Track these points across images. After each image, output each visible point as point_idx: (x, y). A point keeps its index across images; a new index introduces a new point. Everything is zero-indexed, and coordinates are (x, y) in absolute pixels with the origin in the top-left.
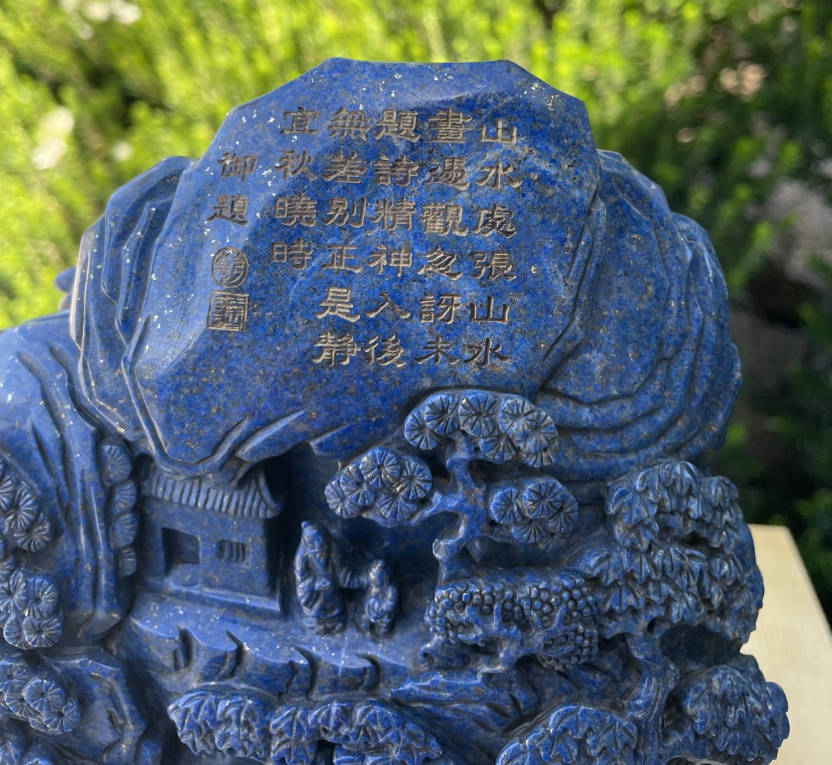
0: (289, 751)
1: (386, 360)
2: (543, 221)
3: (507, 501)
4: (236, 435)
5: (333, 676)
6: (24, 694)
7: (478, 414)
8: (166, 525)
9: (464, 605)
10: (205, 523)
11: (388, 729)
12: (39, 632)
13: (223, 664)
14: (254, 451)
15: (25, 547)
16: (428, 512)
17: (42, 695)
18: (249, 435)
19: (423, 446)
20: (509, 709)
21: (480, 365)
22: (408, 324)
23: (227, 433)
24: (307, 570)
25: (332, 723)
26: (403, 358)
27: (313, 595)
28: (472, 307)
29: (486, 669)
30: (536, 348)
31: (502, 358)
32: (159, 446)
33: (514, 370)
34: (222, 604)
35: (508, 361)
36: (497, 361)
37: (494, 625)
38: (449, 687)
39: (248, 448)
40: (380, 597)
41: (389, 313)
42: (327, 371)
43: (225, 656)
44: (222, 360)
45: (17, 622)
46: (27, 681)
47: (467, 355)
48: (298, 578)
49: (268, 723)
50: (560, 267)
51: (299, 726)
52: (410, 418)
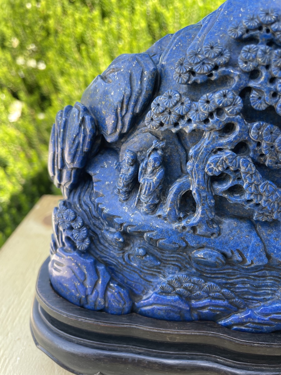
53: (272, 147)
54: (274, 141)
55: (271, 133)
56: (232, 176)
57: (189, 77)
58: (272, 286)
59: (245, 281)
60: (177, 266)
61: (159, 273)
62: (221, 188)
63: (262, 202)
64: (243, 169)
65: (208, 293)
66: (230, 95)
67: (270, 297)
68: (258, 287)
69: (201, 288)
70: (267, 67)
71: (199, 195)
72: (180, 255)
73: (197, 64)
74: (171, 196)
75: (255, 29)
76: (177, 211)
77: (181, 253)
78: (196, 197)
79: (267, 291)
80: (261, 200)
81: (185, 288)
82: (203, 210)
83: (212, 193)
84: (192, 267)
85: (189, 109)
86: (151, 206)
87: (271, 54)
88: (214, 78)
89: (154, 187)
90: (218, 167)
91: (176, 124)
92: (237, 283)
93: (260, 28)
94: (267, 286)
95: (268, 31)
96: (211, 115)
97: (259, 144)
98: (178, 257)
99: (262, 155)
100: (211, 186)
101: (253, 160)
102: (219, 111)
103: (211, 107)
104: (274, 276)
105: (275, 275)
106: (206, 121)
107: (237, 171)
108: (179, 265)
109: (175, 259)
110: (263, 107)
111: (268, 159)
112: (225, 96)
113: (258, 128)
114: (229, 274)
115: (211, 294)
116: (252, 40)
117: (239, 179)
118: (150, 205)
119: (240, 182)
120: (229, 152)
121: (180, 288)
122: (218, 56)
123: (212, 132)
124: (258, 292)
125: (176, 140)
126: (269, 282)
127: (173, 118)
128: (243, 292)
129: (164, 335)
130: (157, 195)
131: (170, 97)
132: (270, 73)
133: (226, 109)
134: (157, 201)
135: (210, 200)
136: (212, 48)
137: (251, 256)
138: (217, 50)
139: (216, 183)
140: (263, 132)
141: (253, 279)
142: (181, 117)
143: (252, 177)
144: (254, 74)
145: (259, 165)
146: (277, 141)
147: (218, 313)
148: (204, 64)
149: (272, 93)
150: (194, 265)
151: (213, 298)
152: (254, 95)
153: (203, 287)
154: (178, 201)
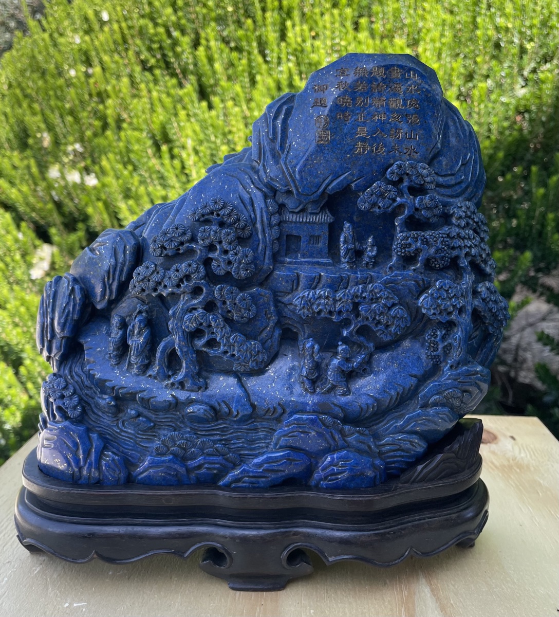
0: (343, 306)
1: (379, 152)
2: (428, 105)
3: (421, 200)
4: (326, 182)
5: (356, 280)
6: (237, 301)
7: (412, 167)
8: (289, 233)
9: (408, 238)
10: (305, 229)
11: (381, 291)
12: (247, 270)
13: (314, 282)
14: (333, 188)
15: (242, 236)
16: (395, 204)
17: (244, 300)
18: (332, 181)
19: (394, 179)
20: (421, 283)
21: (410, 155)
22: (386, 139)
23: (324, 181)
24: (345, 242)
25: (360, 291)
26: (385, 151)
27: (348, 250)
28: (406, 134)
29: (413, 268)
30: (427, 150)
31: (417, 153)
32: (297, 190)
33: (420, 157)
34: (309, 263)
35: (418, 154)
36: (415, 154)
37: (419, 243)
38: (401, 275)
39: (330, 187)
40: (372, 251)
41: (380, 135)
42: (359, 156)
43: (315, 278)
44: (322, 154)
45: (238, 267)
46: (238, 295)
47: (405, 151)
48: (342, 244)
49: (335, 296)
50: (434, 122)
51: (347, 295)
52: (389, 170)
53: (235, 304)
54: (235, 300)
55: (232, 293)
56: (206, 331)
57: (162, 251)
58: (265, 438)
59: (238, 436)
60: (171, 426)
61: (155, 436)
62: (200, 343)
63: (236, 352)
64: (213, 324)
65: (202, 450)
66: (194, 265)
67: (265, 450)
68: (252, 442)
69: (194, 445)
70: (220, 242)
71: (181, 350)
72: (174, 414)
73: (166, 241)
74: (158, 355)
75: (208, 214)
76: (165, 369)
77: (174, 413)
78: (179, 353)
79: (261, 445)
80: (234, 351)
81: (179, 446)
82: (187, 364)
83: (193, 348)
84: (186, 426)
85: (164, 277)
86: (142, 367)
87: (221, 233)
88: (181, 251)
89: (141, 347)
90: (192, 324)
91: (155, 290)
92: (232, 439)
93: (212, 213)
94: (260, 439)
95: (218, 215)
96: (181, 280)
97: (224, 303)
98: (172, 418)
99: (229, 312)
100: (191, 342)
101: (223, 316)
102: (188, 277)
103: (181, 275)
104: (265, 428)
105: (266, 426)
106: (178, 286)
107: (210, 326)
108: (173, 425)
109: (170, 420)
110: (222, 273)
111: (235, 315)
112: (190, 265)
113: (221, 290)
114: (222, 430)
115: (205, 451)
116: (207, 222)
117: (213, 333)
118: (140, 366)
119: (213, 336)
120: (201, 310)
121: (174, 447)
122: (182, 235)
123: (185, 294)
124: (253, 446)
125: (160, 303)
126: (261, 434)
127: (151, 284)
128: (238, 447)
129: (160, 497)
130: (146, 356)
131: (147, 268)
132: (223, 246)
133: (192, 276)
134: (146, 362)
135: (192, 355)
136: (177, 229)
137: (236, 406)
138: (180, 231)
139: (196, 339)
140: (225, 292)
141: (246, 433)
142: (159, 283)
143: (222, 330)
144: (211, 248)
145: (228, 321)
146: (237, 299)
147: (215, 472)
148: (172, 241)
149: (227, 261)
150: (188, 423)
151: (208, 455)
152: (214, 264)
153: (196, 444)
154: (166, 360)
